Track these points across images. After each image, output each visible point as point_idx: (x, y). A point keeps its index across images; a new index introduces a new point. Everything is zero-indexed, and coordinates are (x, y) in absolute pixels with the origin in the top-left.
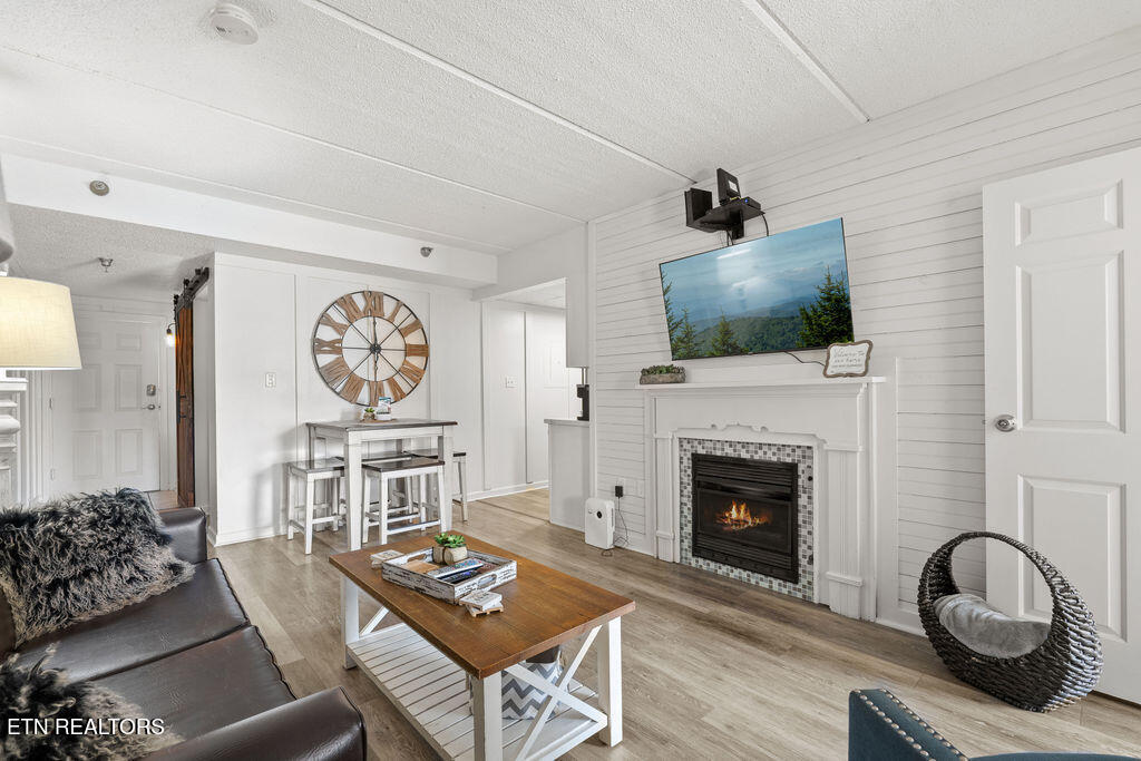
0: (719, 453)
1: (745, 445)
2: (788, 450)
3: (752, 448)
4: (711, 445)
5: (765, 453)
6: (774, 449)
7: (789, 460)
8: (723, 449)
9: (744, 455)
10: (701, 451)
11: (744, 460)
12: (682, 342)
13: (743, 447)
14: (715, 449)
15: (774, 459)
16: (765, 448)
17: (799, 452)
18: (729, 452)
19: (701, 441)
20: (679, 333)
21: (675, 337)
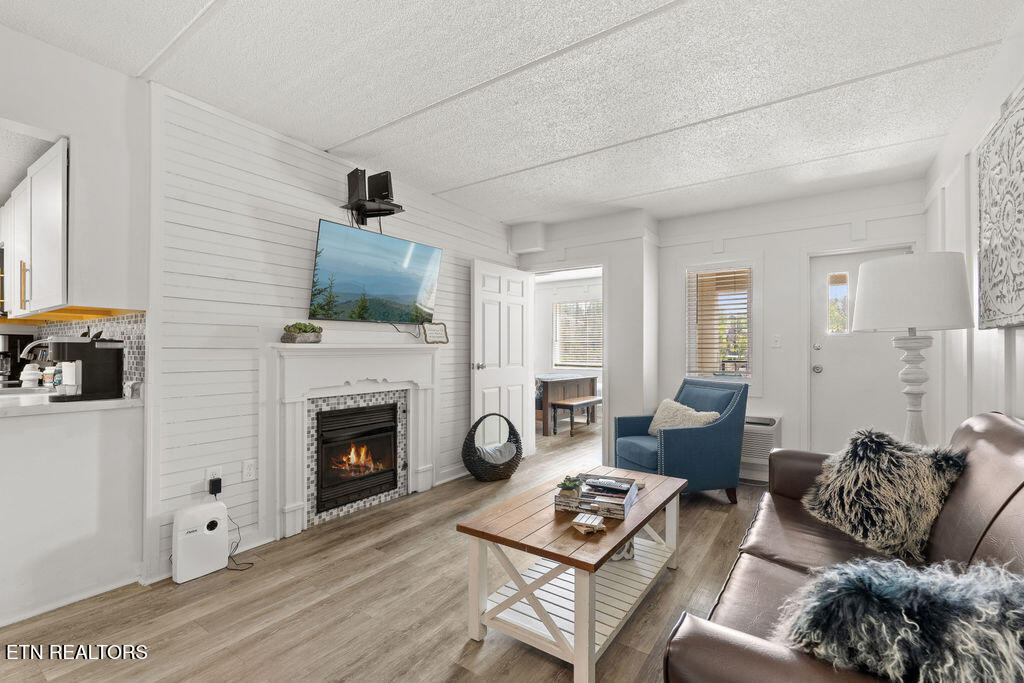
0: (342, 407)
1: (362, 396)
2: (391, 395)
3: (368, 398)
4: (335, 401)
5: (377, 400)
6: (383, 396)
7: (391, 402)
8: (345, 403)
9: (362, 404)
10: (325, 408)
11: (364, 408)
12: (321, 308)
13: (362, 398)
14: (338, 404)
15: (383, 403)
16: (377, 396)
17: (397, 395)
18: (351, 404)
19: (325, 400)
20: (320, 300)
21: (315, 303)
